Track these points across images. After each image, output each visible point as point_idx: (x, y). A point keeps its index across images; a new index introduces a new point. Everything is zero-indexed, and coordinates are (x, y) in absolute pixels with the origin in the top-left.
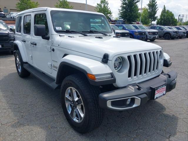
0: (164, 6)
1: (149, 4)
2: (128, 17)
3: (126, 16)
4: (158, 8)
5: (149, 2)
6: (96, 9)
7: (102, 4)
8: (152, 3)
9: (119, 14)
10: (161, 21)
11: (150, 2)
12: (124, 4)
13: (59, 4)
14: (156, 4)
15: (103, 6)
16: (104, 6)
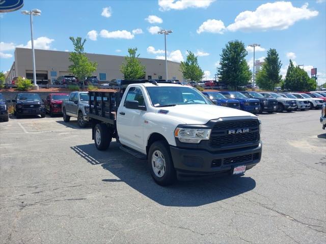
0: (291, 61)
1: (267, 58)
4: (281, 63)
5: (267, 55)
7: (189, 61)
8: (272, 56)
9: (219, 74)
10: (287, 84)
12: (224, 59)
14: (278, 57)
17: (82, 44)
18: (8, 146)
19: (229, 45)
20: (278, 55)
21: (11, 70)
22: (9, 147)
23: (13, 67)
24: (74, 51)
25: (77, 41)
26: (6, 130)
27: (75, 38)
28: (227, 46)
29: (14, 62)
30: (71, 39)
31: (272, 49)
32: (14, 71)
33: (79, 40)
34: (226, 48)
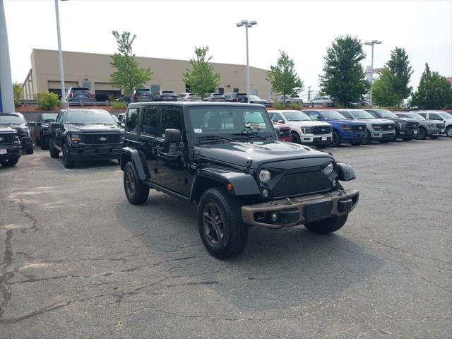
0: (427, 65)
1: (390, 61)
2: (340, 91)
3: (336, 89)
4: (412, 69)
5: (390, 57)
6: (268, 78)
7: (281, 66)
8: (398, 58)
9: (321, 85)
10: (420, 98)
11: (393, 57)
12: (330, 64)
13: (191, 71)
14: (407, 60)
15: (283, 71)
16: (286, 70)
17: (129, 42)
18: (50, 189)
19: (336, 43)
20: (407, 57)
21: (25, 82)
22: (51, 191)
23: (28, 76)
24: (118, 52)
25: (123, 36)
26: (34, 166)
27: (121, 33)
28: (334, 45)
29: (31, 70)
30: (114, 33)
31: (398, 48)
32: (31, 83)
33: (126, 35)
34: (332, 47)
